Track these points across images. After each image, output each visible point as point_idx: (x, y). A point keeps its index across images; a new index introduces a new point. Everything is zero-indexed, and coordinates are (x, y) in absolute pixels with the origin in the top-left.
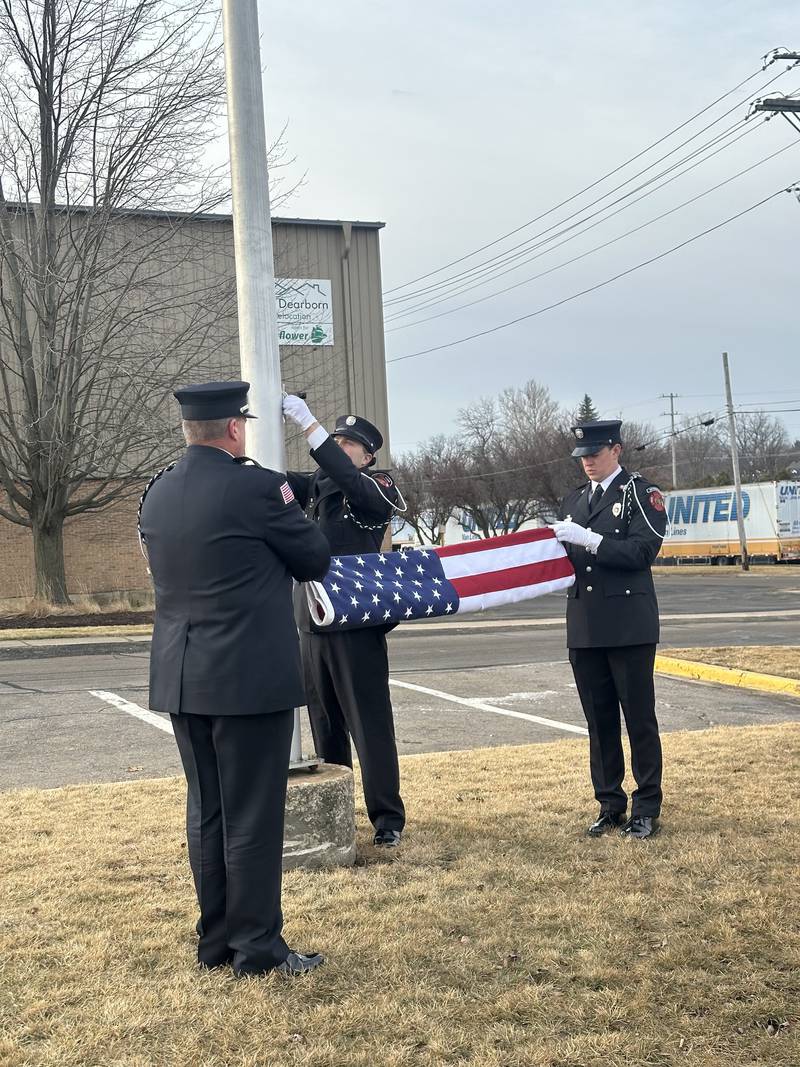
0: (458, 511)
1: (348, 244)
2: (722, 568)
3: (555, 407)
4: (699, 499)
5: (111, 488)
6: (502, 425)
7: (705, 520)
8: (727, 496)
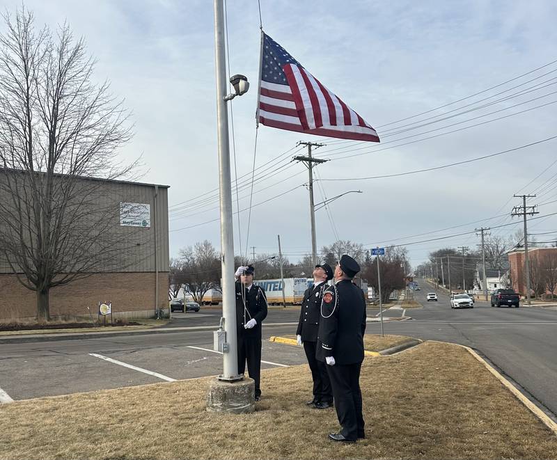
0: (183, 285)
1: (156, 192)
2: (275, 307)
3: (214, 250)
4: (268, 283)
5: (69, 277)
6: (195, 254)
7: (270, 290)
8: (278, 282)
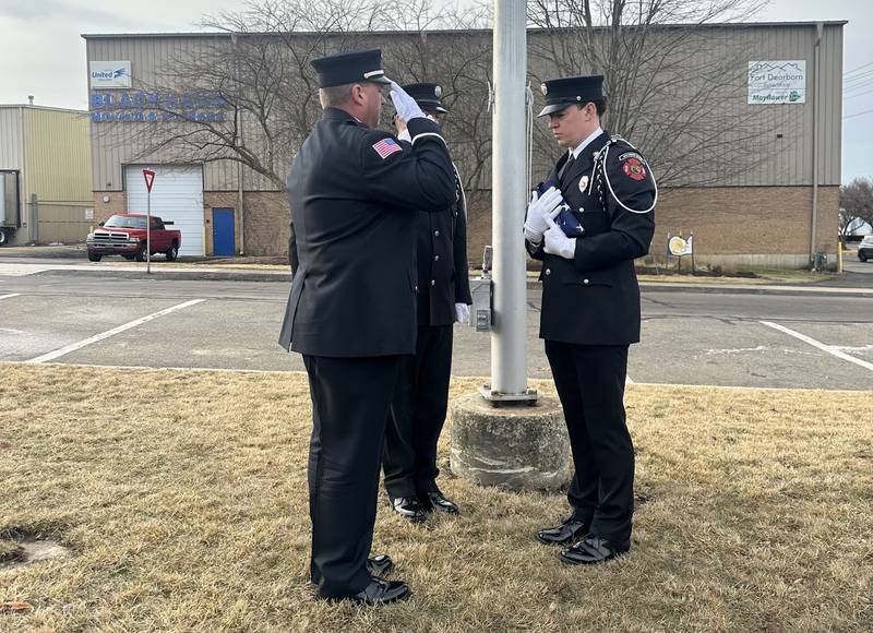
1: (820, 36)
